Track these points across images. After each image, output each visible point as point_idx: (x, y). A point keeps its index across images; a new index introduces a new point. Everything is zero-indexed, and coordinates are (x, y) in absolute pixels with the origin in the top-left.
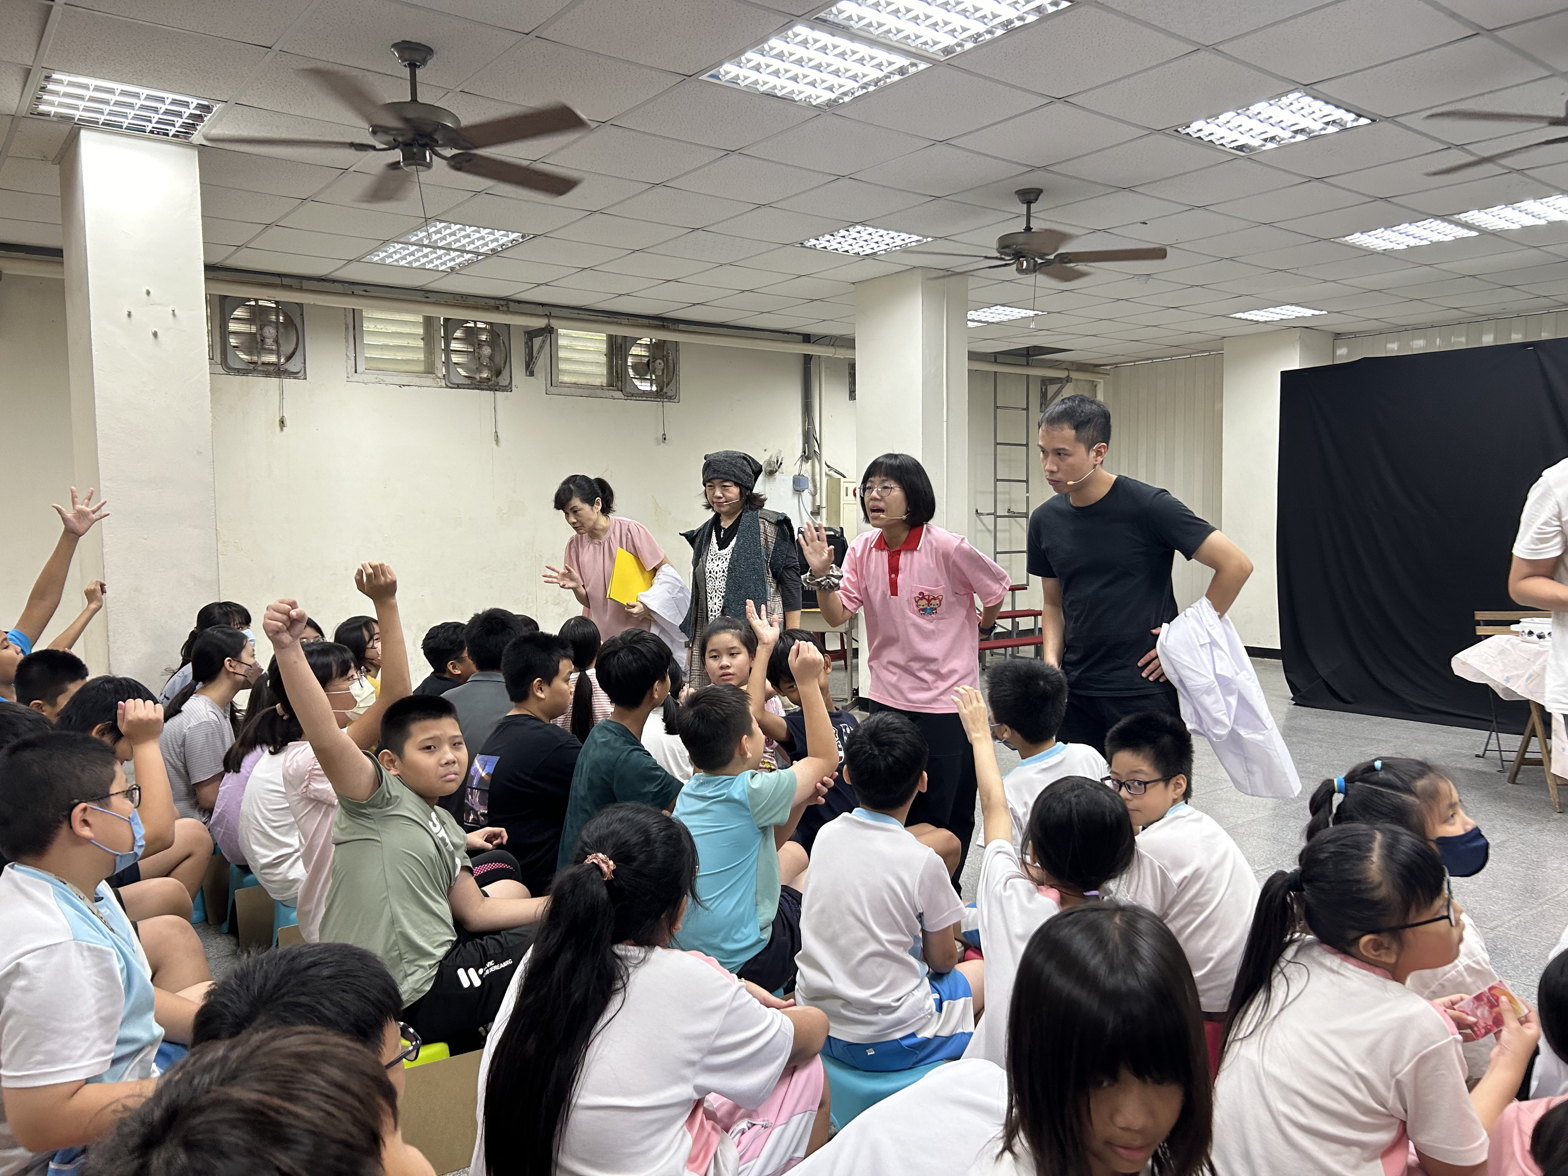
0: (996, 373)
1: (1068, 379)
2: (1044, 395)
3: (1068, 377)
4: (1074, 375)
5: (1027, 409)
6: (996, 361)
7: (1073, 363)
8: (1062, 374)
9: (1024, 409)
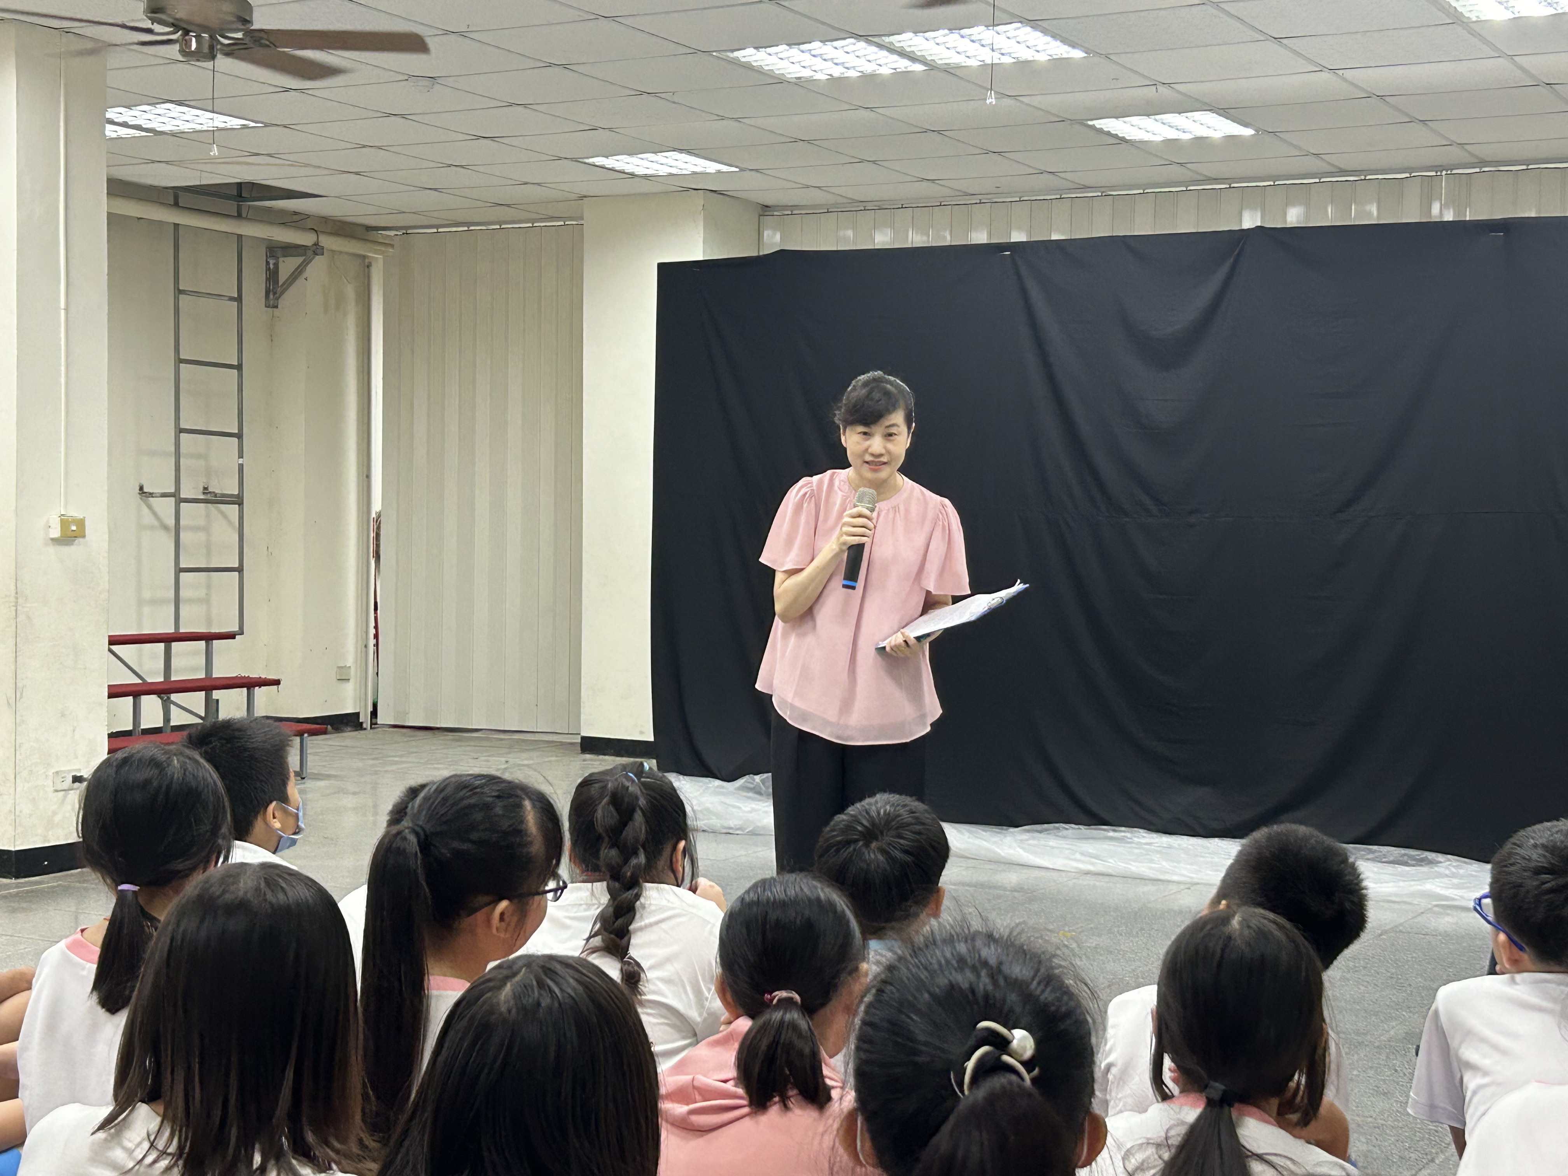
0: (176, 226)
1: (317, 249)
2: (272, 275)
3: (316, 244)
4: (326, 241)
5: (239, 299)
6: (176, 204)
7: (325, 220)
8: (305, 239)
9: (231, 299)
